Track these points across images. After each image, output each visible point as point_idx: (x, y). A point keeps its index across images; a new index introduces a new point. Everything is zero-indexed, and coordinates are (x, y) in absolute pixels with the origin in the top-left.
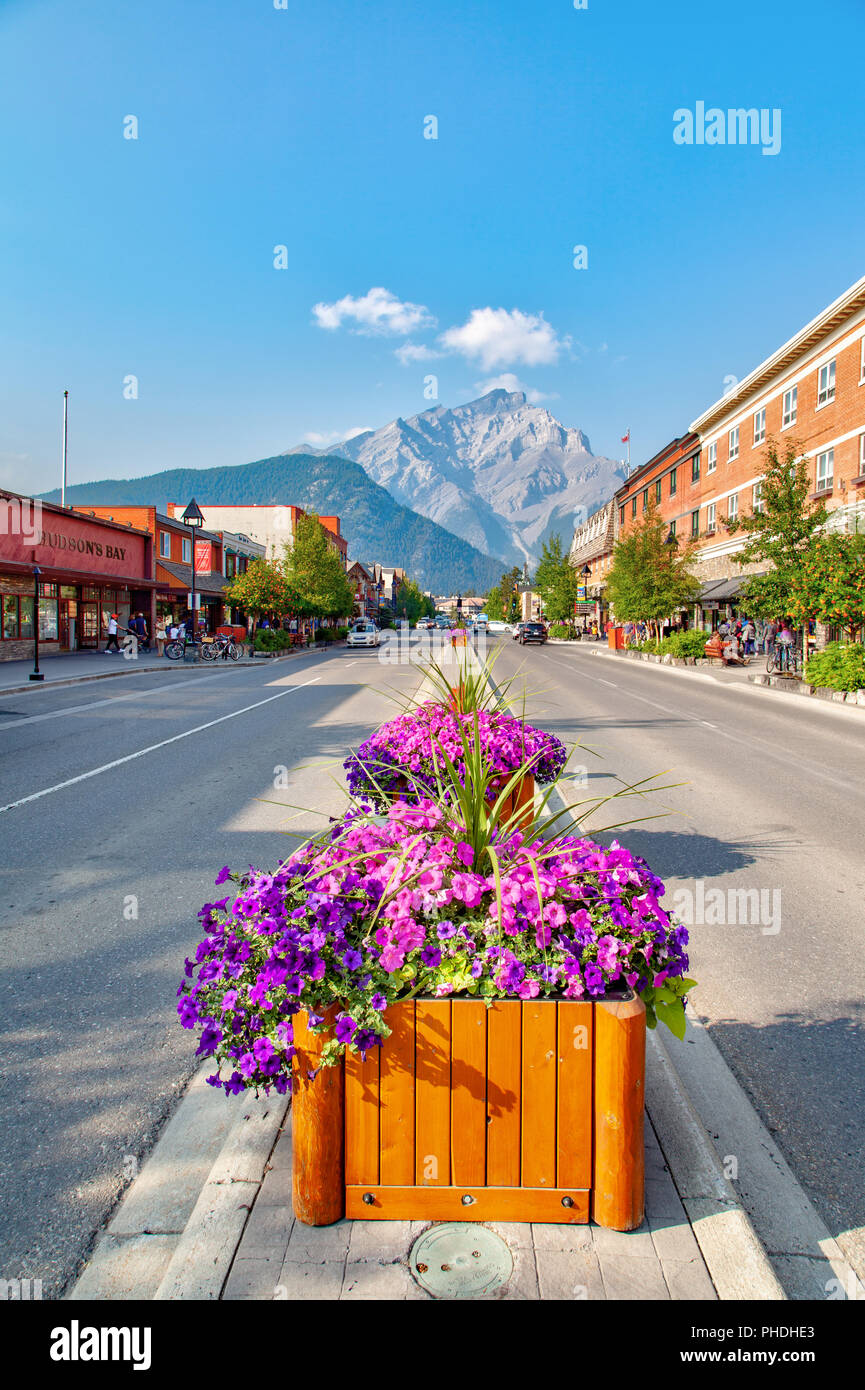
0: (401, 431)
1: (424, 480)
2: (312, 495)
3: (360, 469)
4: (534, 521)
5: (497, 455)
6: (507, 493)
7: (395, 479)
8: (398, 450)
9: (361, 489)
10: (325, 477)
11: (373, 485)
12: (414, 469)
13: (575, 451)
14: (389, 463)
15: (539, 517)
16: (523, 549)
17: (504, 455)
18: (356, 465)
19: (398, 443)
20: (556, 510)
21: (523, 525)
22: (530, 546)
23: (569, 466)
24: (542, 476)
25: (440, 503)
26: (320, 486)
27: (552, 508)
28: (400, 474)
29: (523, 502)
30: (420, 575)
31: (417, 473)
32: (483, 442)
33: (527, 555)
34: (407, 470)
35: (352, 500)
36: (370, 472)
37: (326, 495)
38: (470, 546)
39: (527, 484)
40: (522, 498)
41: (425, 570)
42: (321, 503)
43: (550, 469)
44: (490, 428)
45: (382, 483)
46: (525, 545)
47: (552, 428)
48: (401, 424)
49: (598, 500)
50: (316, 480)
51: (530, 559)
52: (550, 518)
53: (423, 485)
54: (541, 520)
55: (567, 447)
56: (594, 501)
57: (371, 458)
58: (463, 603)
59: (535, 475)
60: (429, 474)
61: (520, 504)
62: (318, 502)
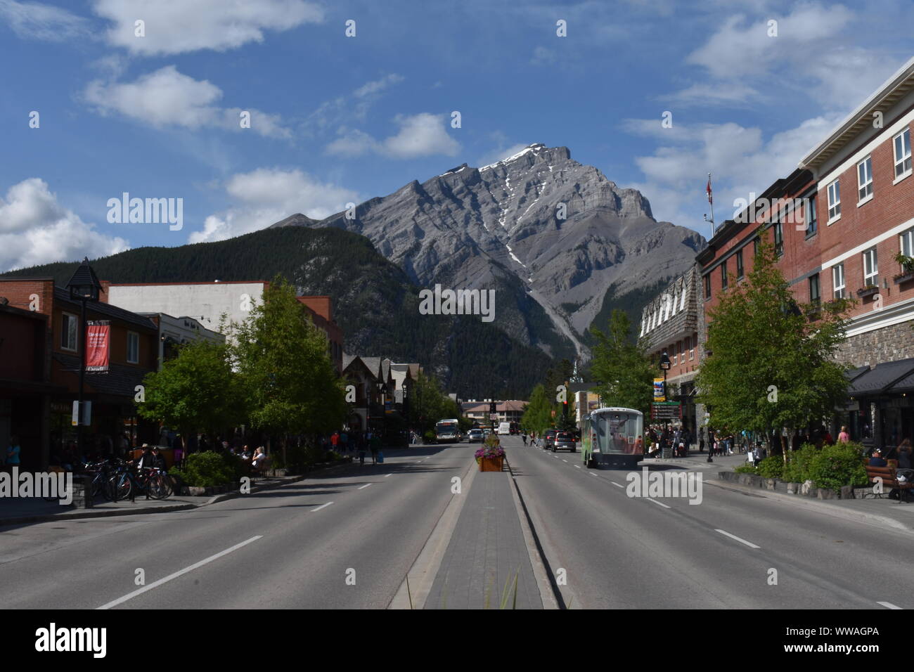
0: (417, 196)
1: (447, 255)
2: (307, 276)
3: (368, 244)
4: (586, 303)
5: (537, 223)
6: (550, 269)
7: (410, 253)
8: (413, 219)
9: (369, 266)
10: (325, 254)
11: (384, 263)
12: (434, 241)
13: (633, 217)
14: (404, 234)
15: (592, 297)
16: (572, 338)
17: (545, 223)
18: (362, 238)
19: (414, 212)
20: (613, 288)
21: (570, 308)
22: (581, 333)
23: (625, 236)
24: (593, 247)
25: (468, 282)
26: (317, 264)
27: (607, 286)
28: (417, 247)
29: (571, 279)
30: (444, 373)
31: (438, 246)
32: (519, 207)
33: (578, 345)
34: (425, 242)
35: (357, 281)
36: (379, 246)
37: (325, 276)
38: (506, 335)
39: (575, 258)
40: (570, 273)
41: (450, 367)
42: (318, 286)
43: (602, 238)
44: (527, 191)
45: (394, 258)
46: (575, 333)
47: (603, 188)
48: (418, 187)
49: (664, 275)
50: (311, 258)
51: (581, 349)
52: (605, 299)
53: (446, 261)
54: (594, 301)
55: (623, 211)
56: (658, 277)
57: (381, 229)
58: (499, 408)
59: (584, 247)
60: (453, 247)
61: (567, 282)
62: (314, 284)
